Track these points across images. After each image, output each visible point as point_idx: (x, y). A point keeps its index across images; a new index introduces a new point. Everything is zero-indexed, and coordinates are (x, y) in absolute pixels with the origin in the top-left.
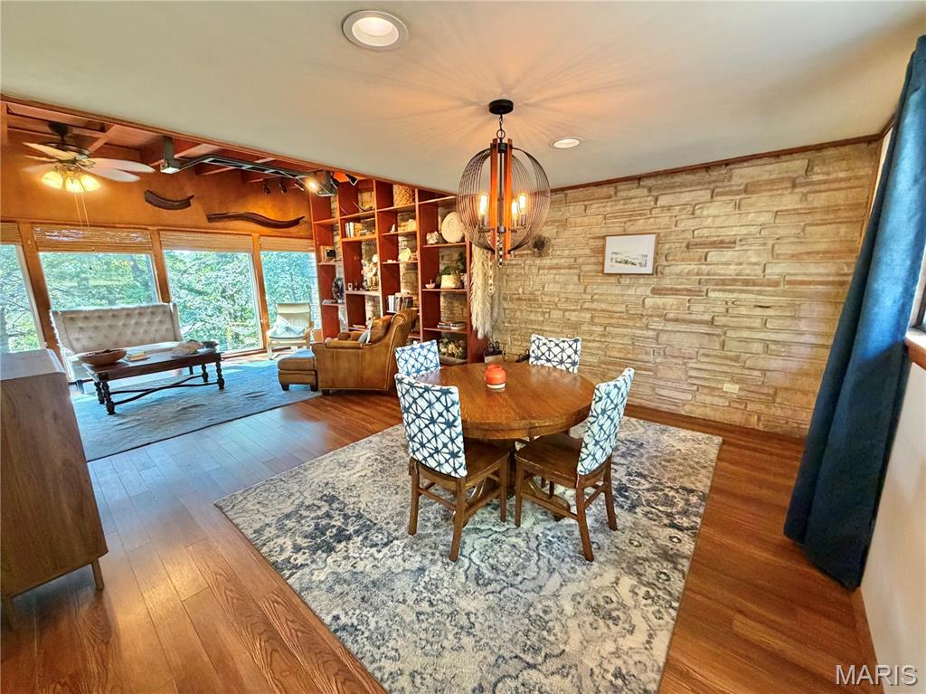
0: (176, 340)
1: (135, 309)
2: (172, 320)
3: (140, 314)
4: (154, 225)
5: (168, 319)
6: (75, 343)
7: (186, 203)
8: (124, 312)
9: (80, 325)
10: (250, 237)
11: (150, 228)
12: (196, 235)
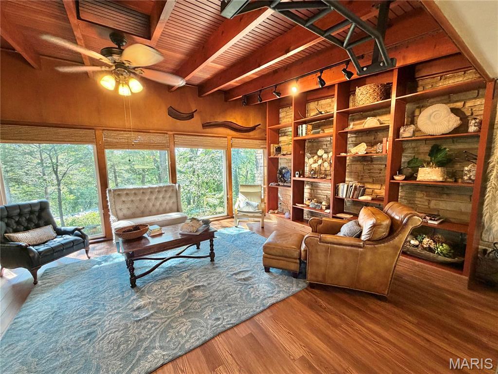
0: (178, 211)
1: (156, 188)
2: (177, 197)
3: (159, 192)
4: (172, 131)
5: (174, 195)
6: (119, 212)
7: (191, 116)
8: (149, 190)
9: (123, 199)
10: (226, 139)
11: (169, 133)
12: (195, 137)
